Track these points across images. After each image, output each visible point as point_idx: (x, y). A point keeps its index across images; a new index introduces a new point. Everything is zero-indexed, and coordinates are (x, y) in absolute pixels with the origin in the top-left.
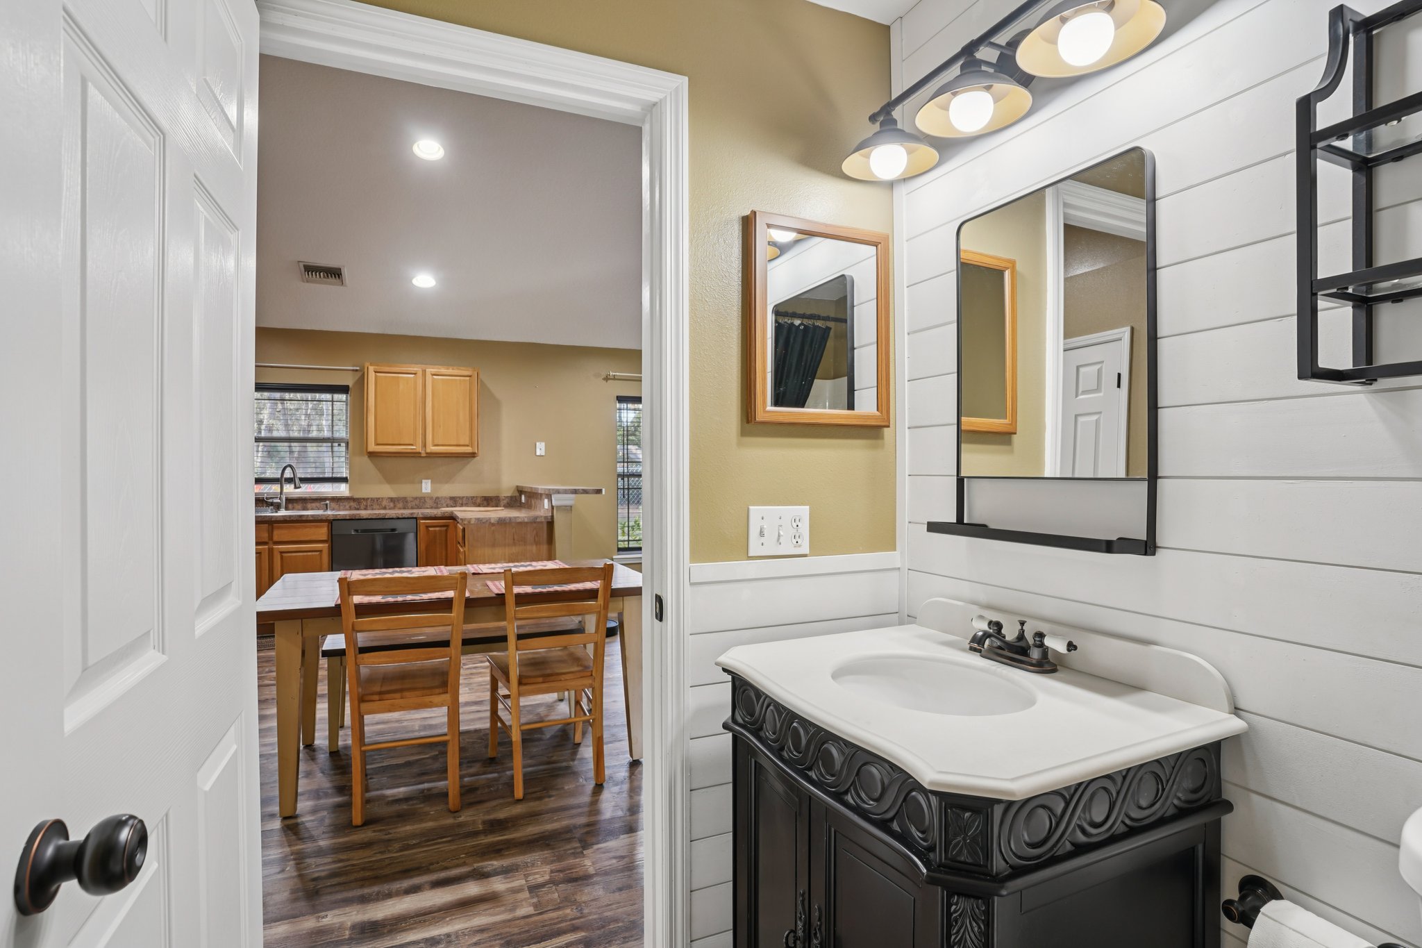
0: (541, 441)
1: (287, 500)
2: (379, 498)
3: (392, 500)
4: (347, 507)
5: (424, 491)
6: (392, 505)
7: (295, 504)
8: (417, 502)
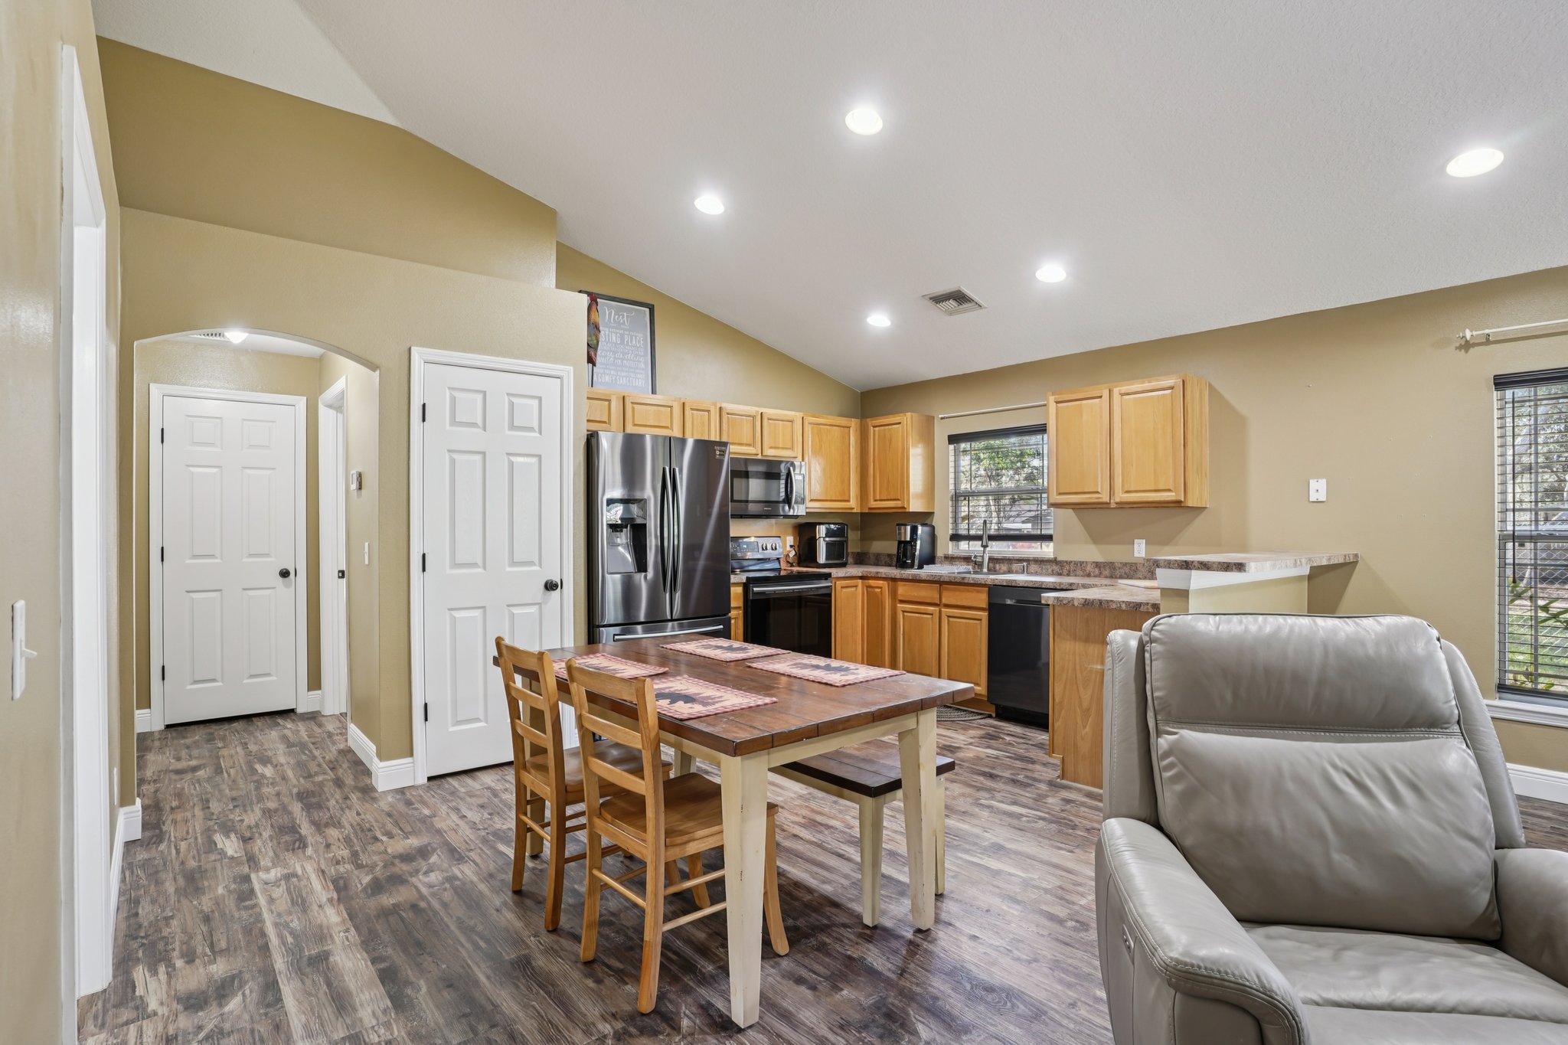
0: (1318, 477)
1: (991, 559)
2: (1083, 562)
3: (1097, 565)
4: (1050, 570)
5: (1136, 555)
6: (1097, 571)
7: (1001, 565)
8: (1127, 569)
